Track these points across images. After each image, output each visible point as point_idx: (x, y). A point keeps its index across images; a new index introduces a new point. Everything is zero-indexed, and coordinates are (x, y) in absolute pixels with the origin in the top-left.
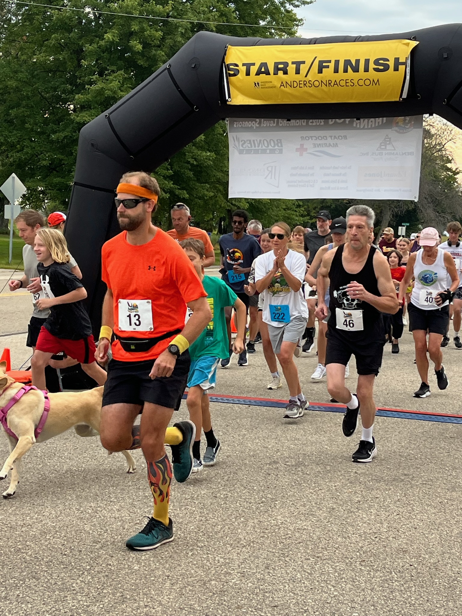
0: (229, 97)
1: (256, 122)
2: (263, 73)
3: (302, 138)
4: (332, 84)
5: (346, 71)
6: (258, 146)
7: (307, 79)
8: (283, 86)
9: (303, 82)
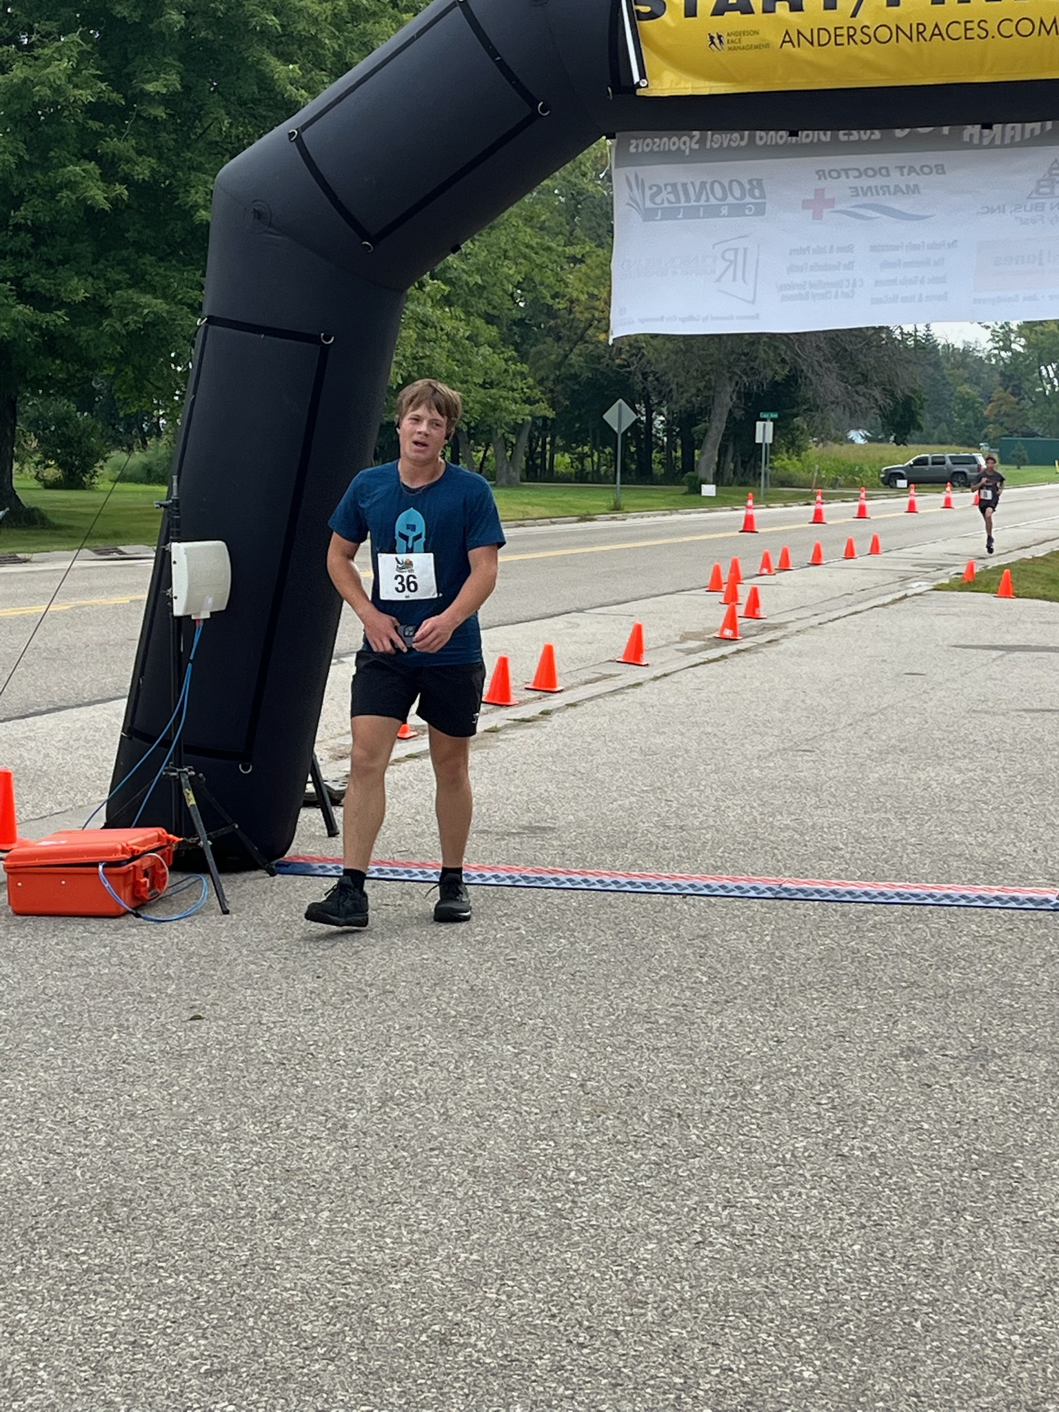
1: (691, 139)
2: (732, 8)
3: (820, 173)
4: (927, 34)
6: (698, 199)
7: (856, 22)
8: (791, 41)
9: (846, 29)
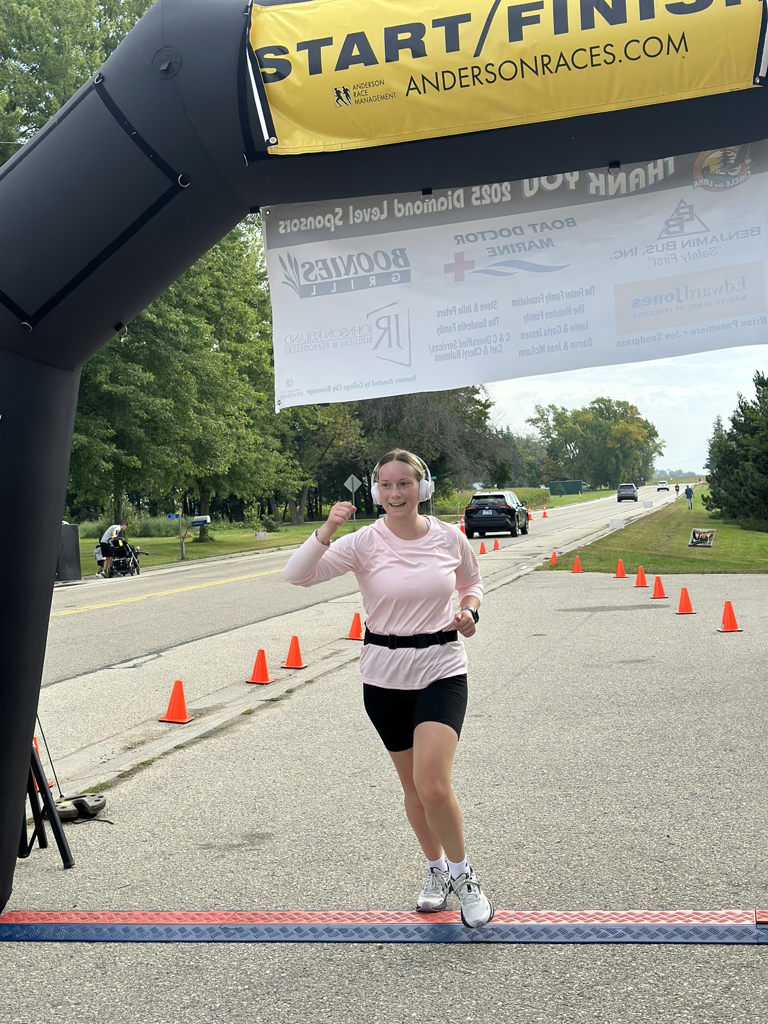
0: (272, 133)
1: (335, 215)
2: (356, 60)
3: (459, 239)
4: (552, 66)
5: (587, 23)
6: (347, 273)
7: (478, 61)
8: (417, 88)
9: (470, 70)
